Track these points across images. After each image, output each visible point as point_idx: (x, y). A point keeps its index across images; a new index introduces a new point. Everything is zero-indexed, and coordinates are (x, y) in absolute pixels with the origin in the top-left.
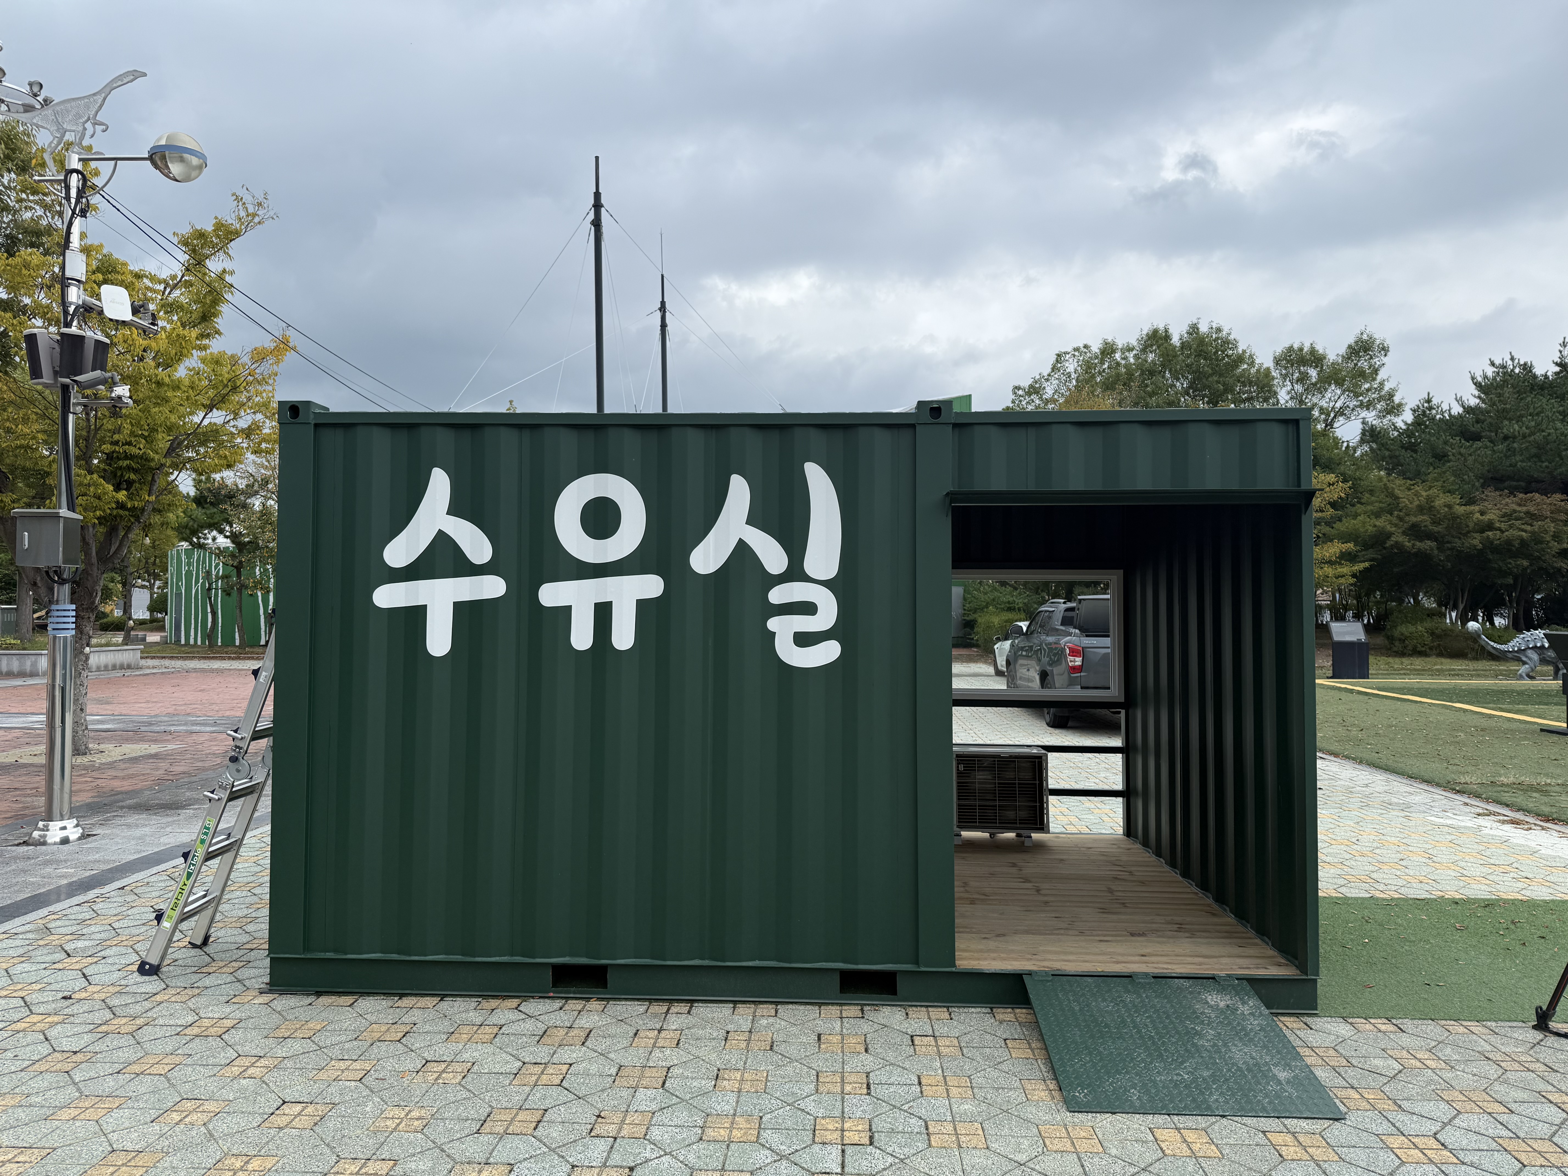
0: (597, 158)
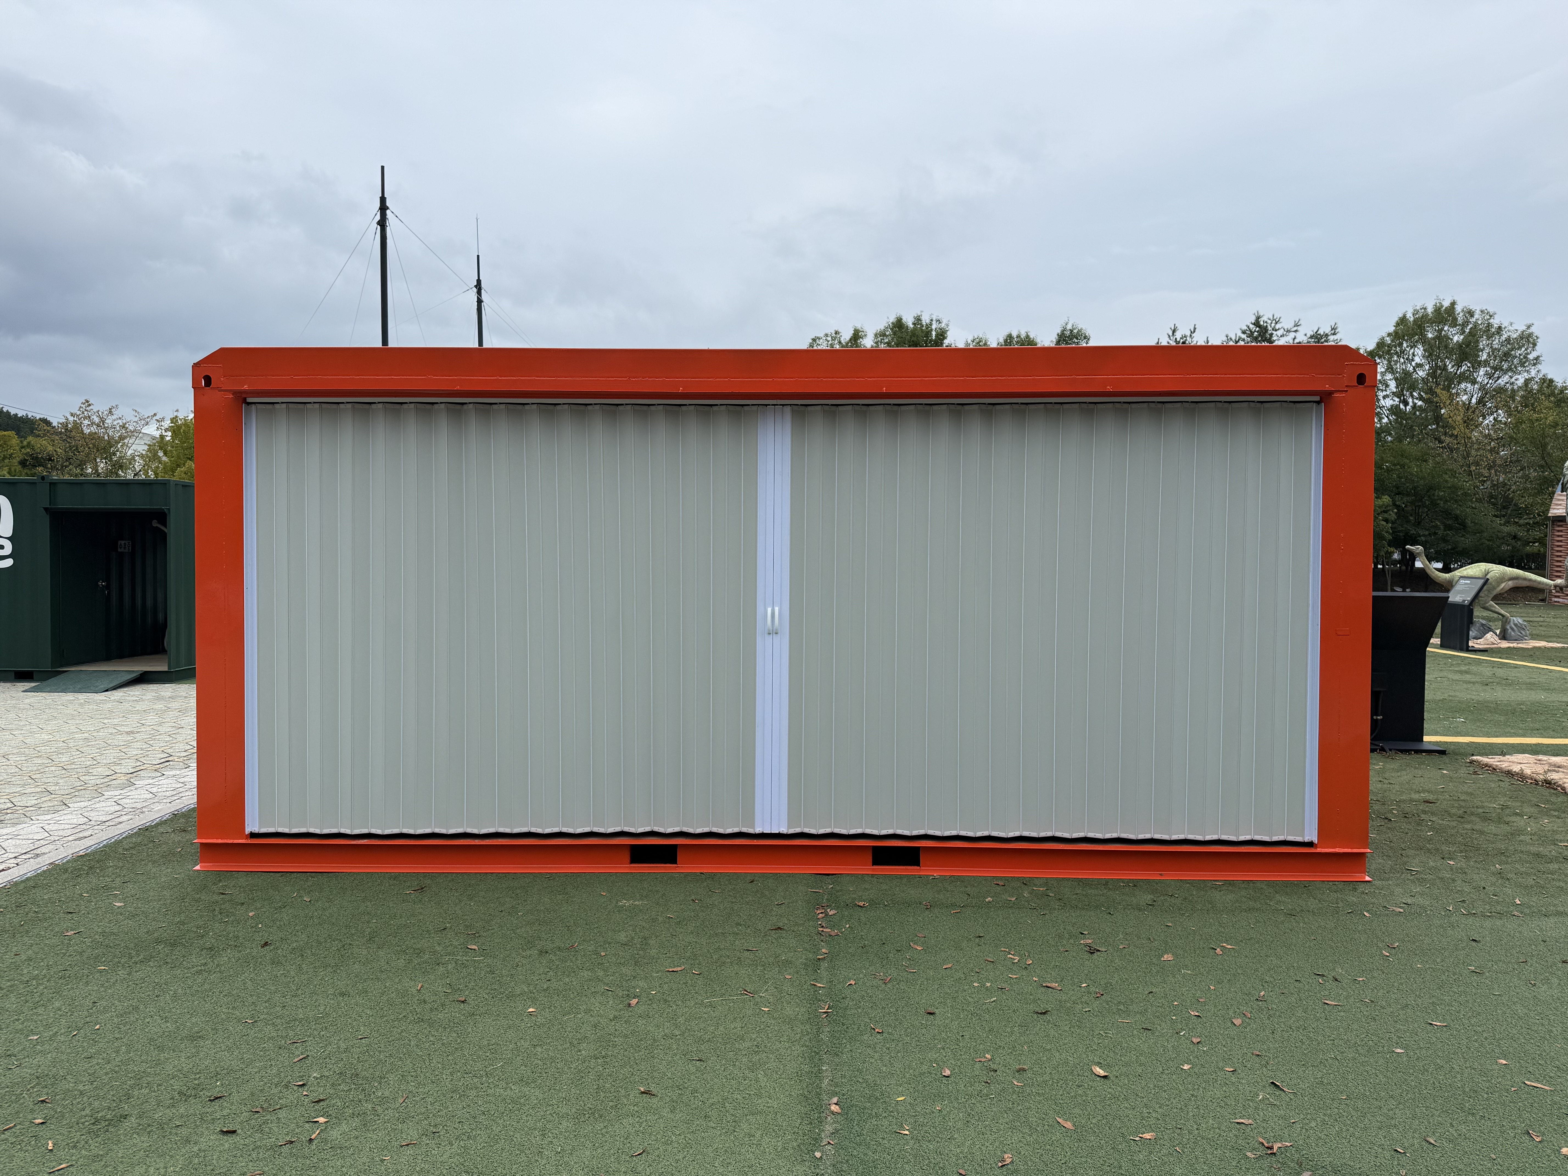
0: (383, 167)
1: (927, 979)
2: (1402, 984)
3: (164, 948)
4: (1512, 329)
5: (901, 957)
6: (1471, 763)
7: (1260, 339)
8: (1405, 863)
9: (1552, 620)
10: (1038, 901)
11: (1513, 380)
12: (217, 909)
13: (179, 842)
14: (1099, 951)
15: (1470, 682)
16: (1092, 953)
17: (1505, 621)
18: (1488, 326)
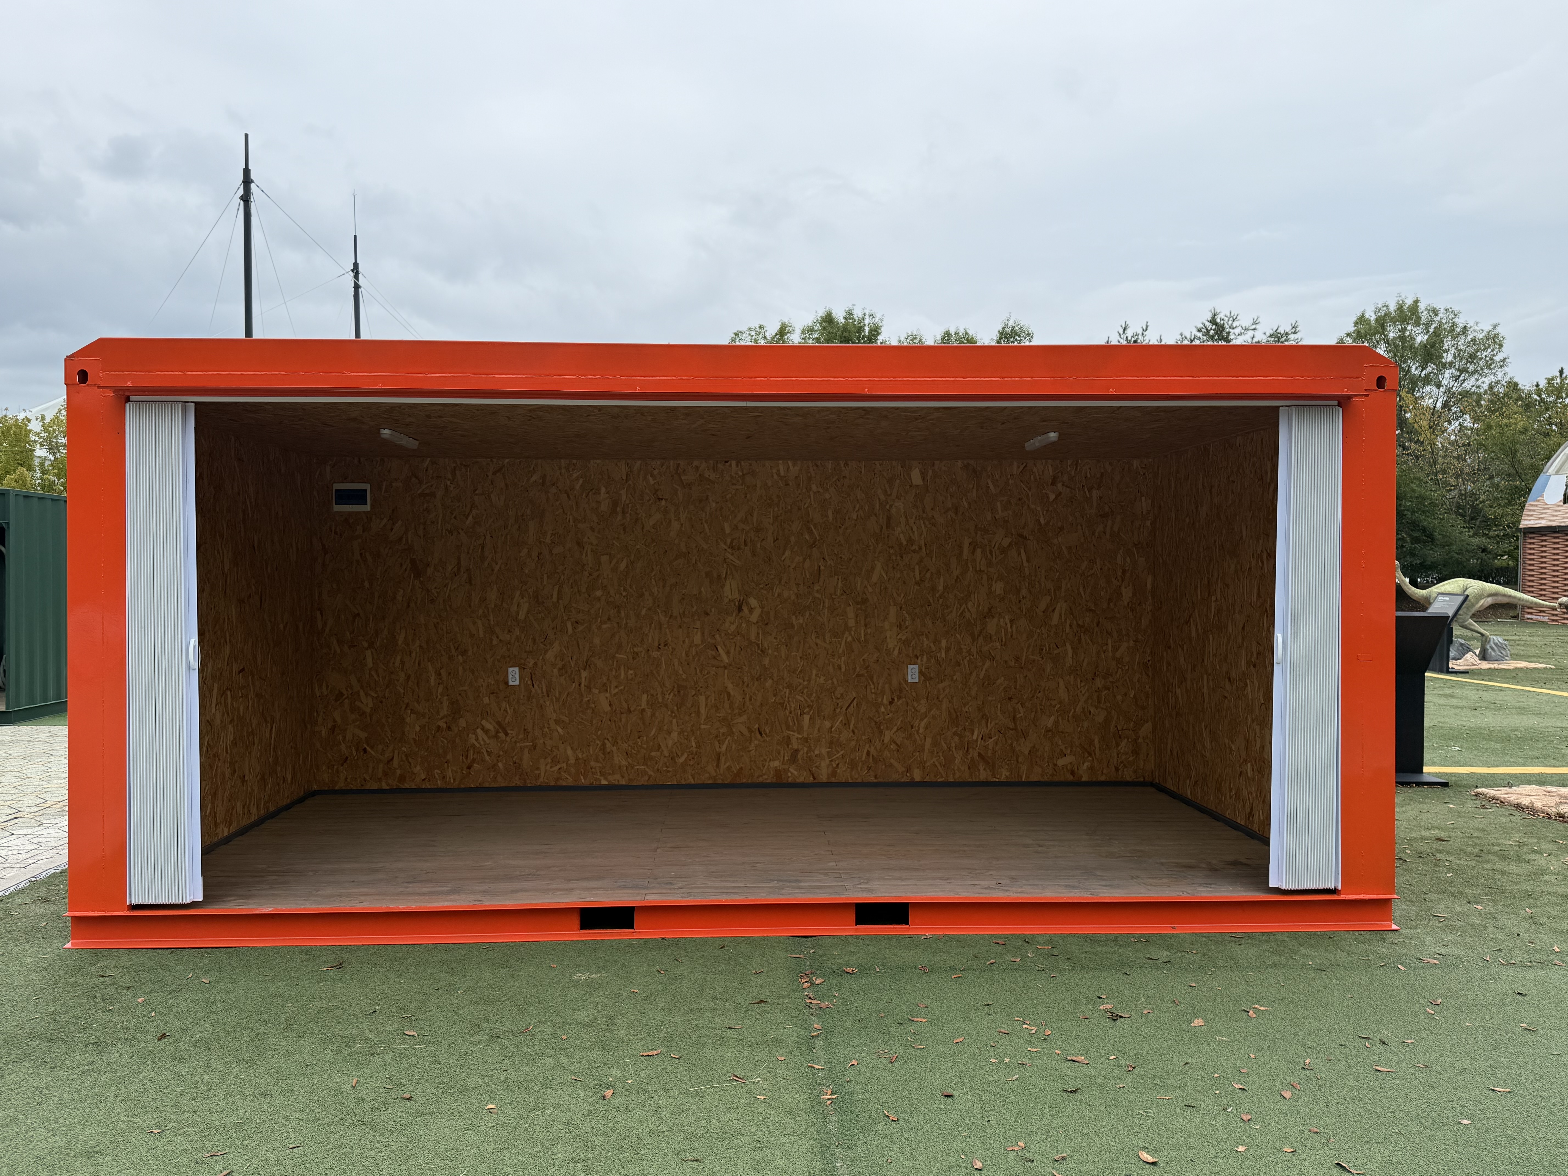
0: (246, 136)
1: (937, 1056)
2: (1453, 1045)
3: (39, 1044)
4: (1478, 329)
5: (905, 1031)
6: (1476, 795)
7: (1216, 337)
8: (1430, 909)
9: (1529, 639)
10: (1045, 961)
11: (1479, 383)
12: (98, 995)
13: (43, 915)
14: (1121, 1017)
15: (1457, 707)
16: (1115, 1020)
17: (1484, 639)
18: (1453, 326)
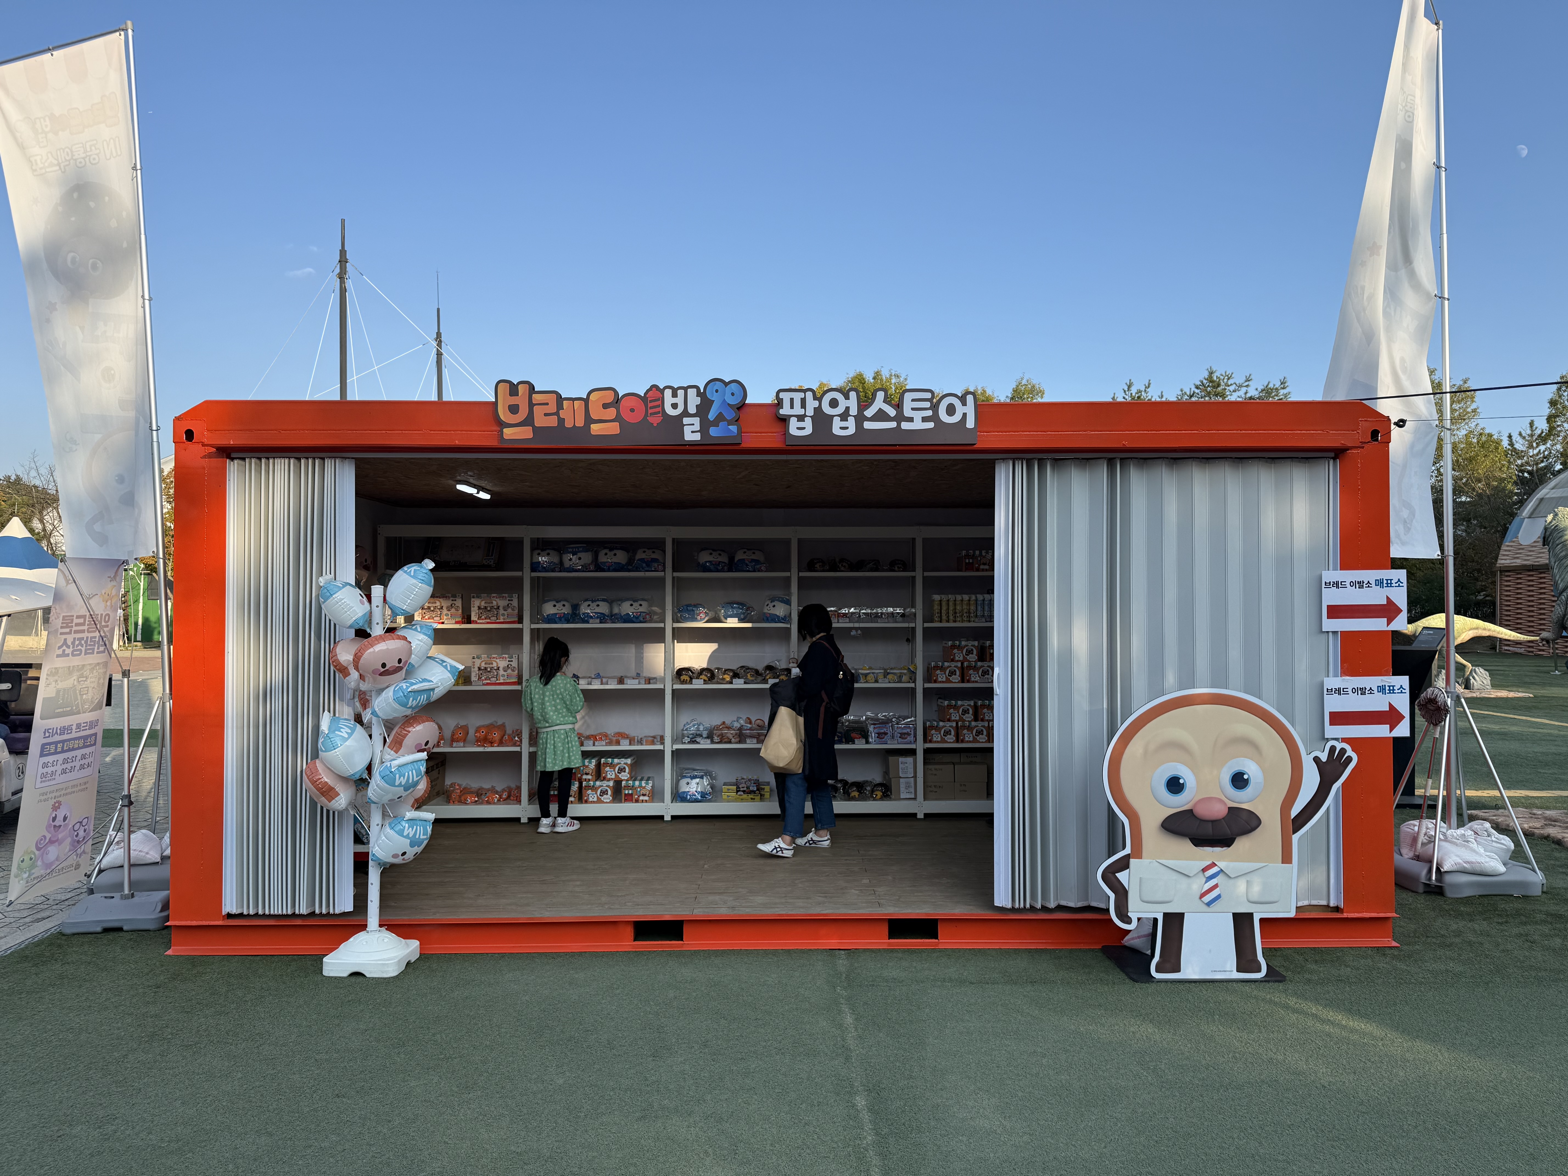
0: (343, 221)
7: (1213, 394)
9: (1507, 669)
